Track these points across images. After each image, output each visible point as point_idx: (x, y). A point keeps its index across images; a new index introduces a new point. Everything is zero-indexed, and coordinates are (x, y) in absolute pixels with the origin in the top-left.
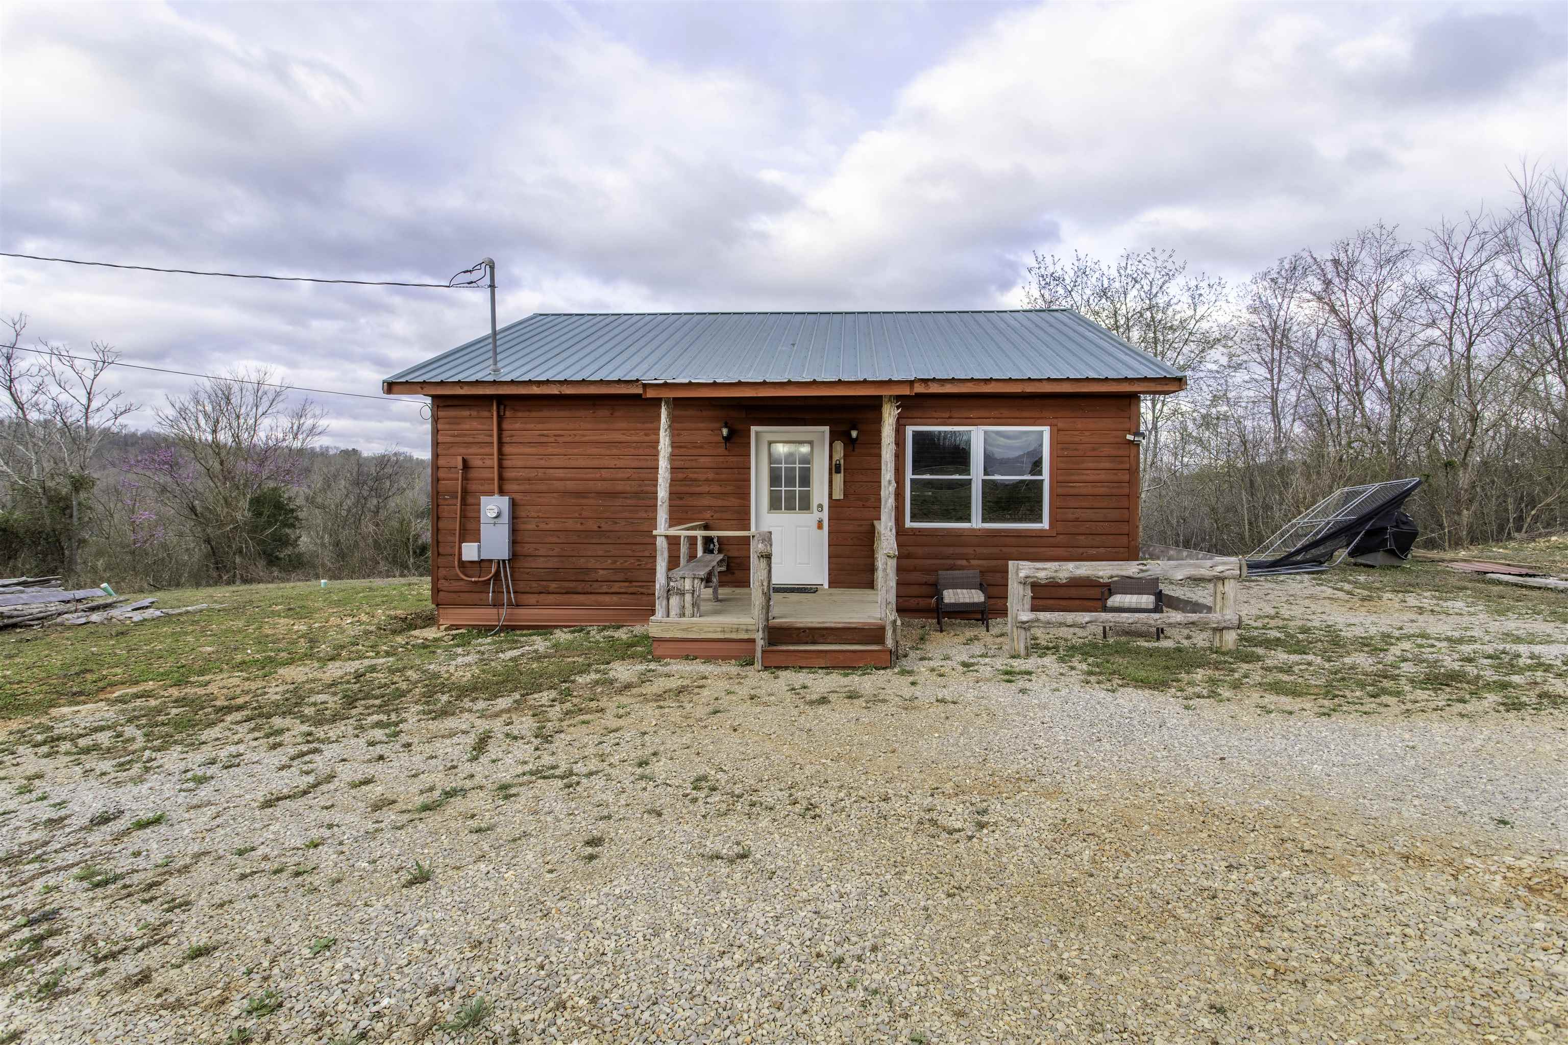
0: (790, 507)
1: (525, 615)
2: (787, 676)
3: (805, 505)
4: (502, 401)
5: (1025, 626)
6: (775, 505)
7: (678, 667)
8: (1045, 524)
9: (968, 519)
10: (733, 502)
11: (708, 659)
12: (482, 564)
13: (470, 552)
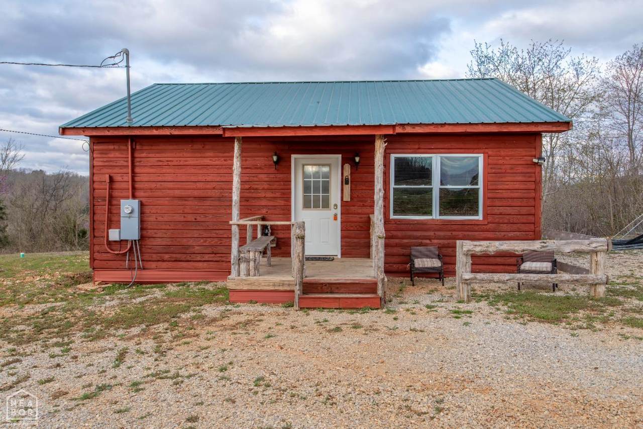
0: (316, 206)
1: (148, 275)
2: (315, 314)
3: (326, 205)
4: (135, 139)
5: (467, 282)
6: (307, 205)
7: (245, 308)
8: (480, 217)
9: (430, 213)
10: (281, 202)
11: (264, 303)
12: (122, 242)
13: (114, 235)
